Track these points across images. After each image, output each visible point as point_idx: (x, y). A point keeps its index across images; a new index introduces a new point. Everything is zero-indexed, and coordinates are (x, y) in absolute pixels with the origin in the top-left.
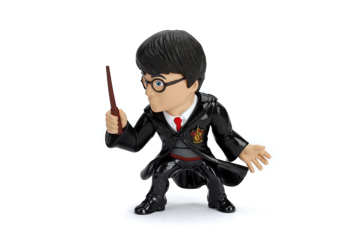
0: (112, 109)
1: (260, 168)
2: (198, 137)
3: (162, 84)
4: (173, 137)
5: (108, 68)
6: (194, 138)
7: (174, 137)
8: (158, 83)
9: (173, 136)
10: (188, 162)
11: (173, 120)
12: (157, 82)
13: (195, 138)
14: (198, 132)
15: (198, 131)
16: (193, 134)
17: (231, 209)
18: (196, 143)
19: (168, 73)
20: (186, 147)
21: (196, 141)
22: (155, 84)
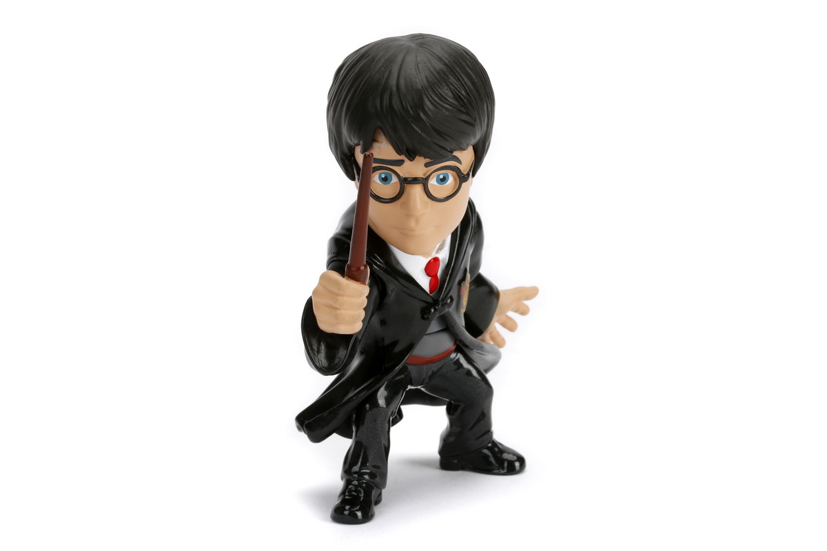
1: (500, 344)
3: (452, 178)
7: (431, 311)
8: (441, 177)
9: (426, 308)
12: (438, 176)
13: (464, 300)
14: (467, 285)
20: (443, 328)
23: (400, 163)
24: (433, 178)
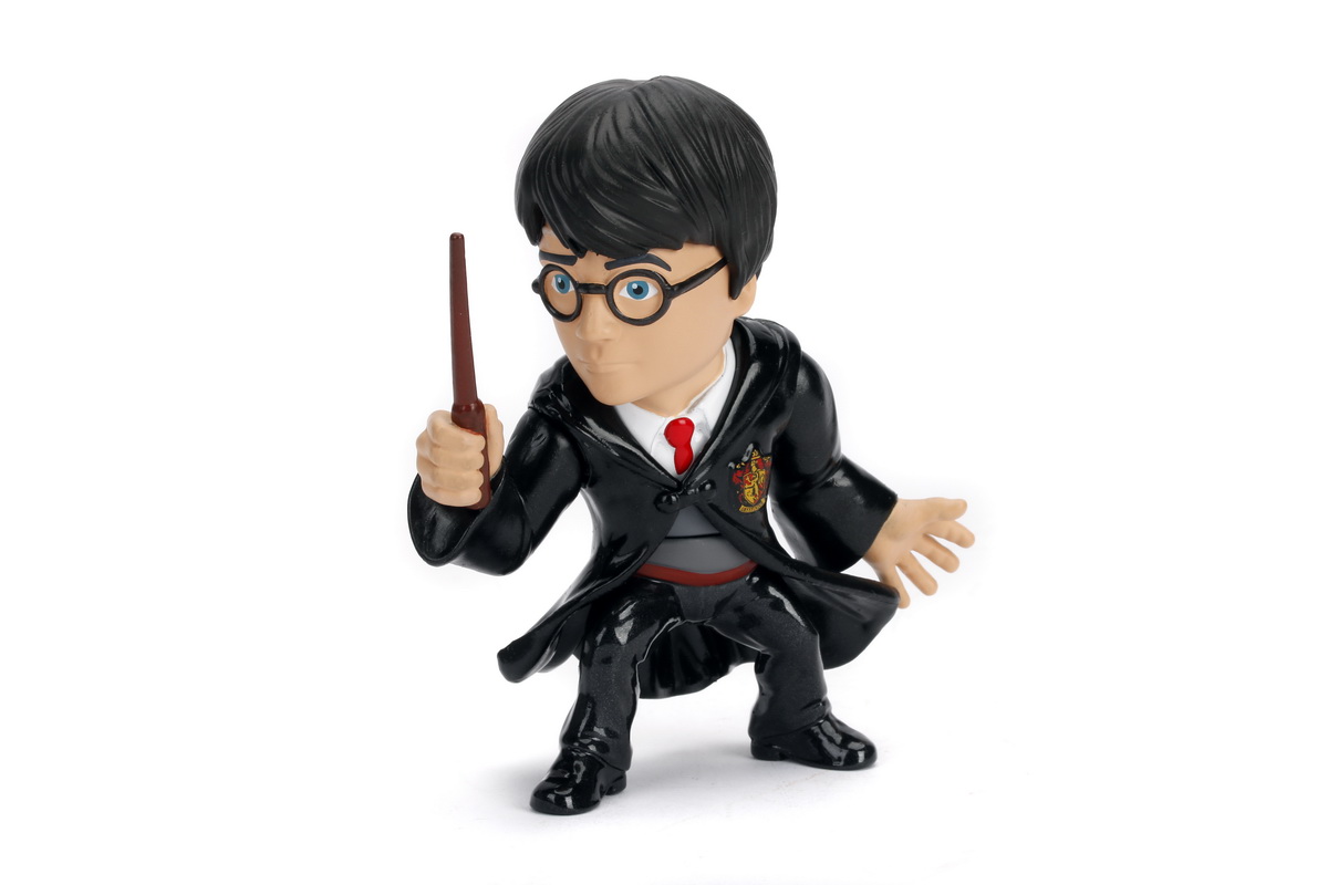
0: (456, 408)
1: (927, 587)
2: (756, 487)
3: (653, 291)
4: (665, 498)
5: (457, 243)
6: (742, 492)
7: (669, 499)
8: (635, 286)
9: (664, 493)
10: (703, 589)
11: (663, 431)
12: (630, 285)
13: (746, 491)
14: (754, 469)
15: (757, 466)
16: (741, 479)
17: (861, 755)
18: (749, 510)
19: (675, 246)
20: (712, 531)
21: (748, 505)
22: (622, 293)
23: (571, 261)
24: (622, 287)
